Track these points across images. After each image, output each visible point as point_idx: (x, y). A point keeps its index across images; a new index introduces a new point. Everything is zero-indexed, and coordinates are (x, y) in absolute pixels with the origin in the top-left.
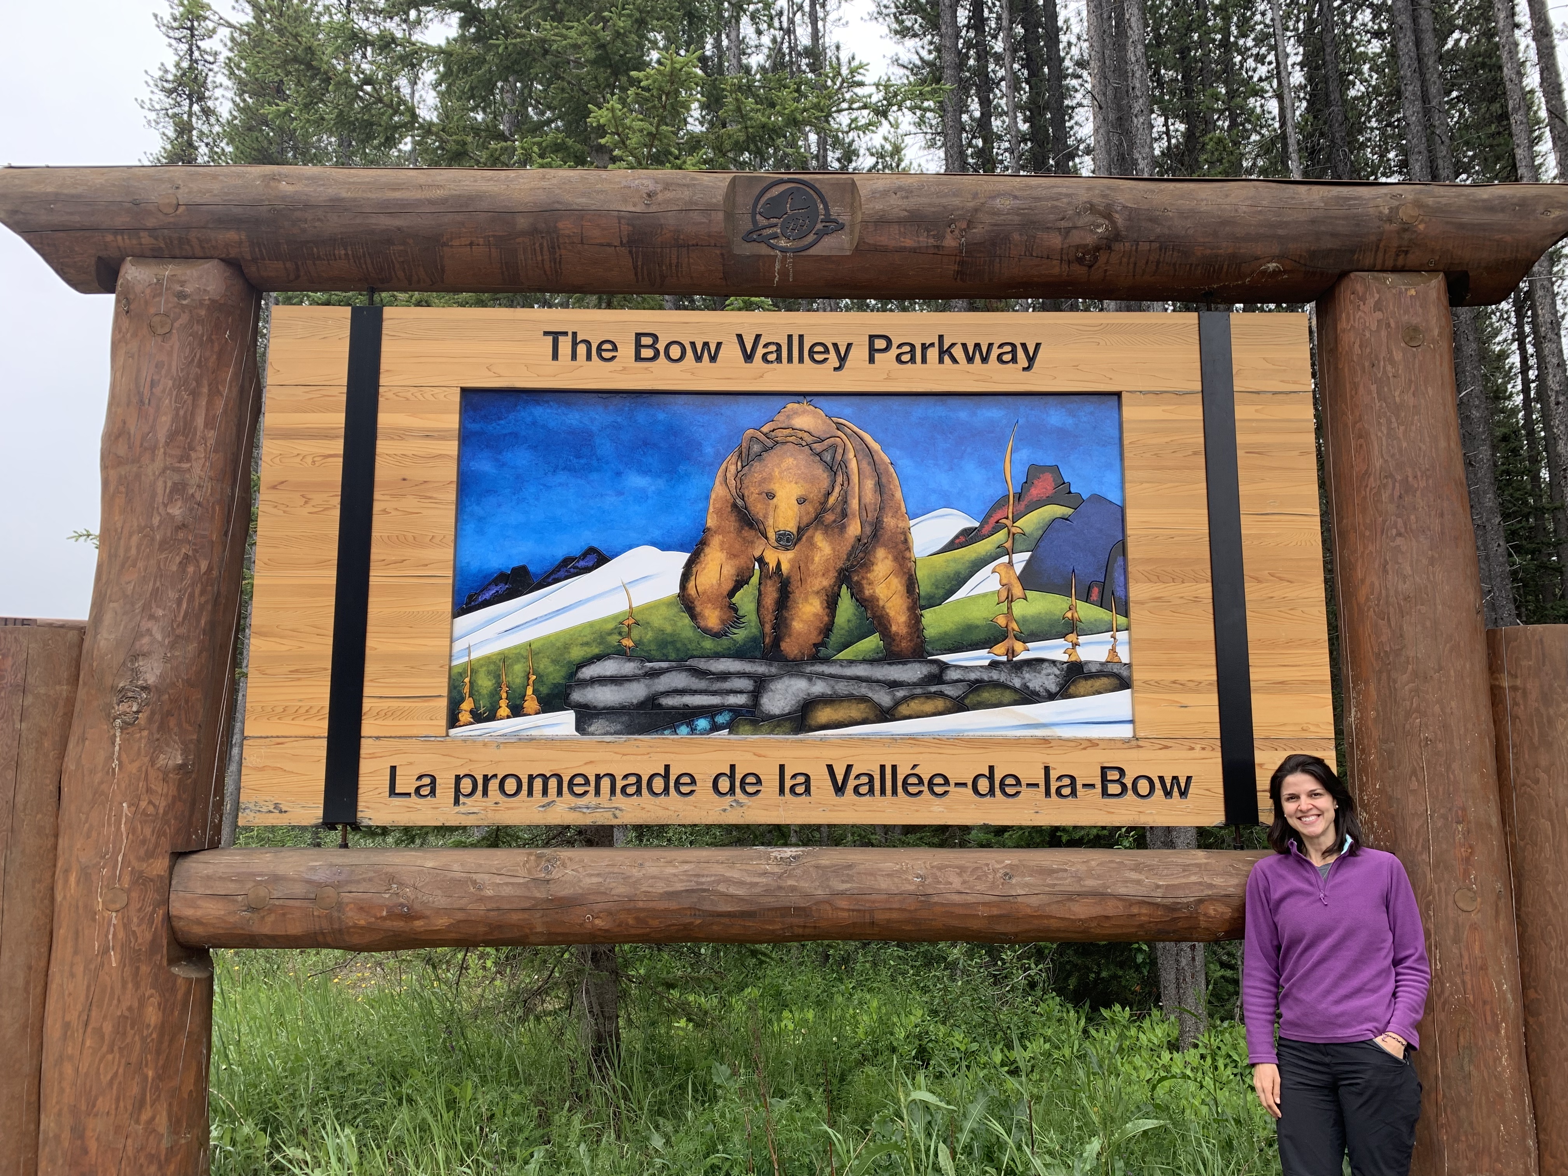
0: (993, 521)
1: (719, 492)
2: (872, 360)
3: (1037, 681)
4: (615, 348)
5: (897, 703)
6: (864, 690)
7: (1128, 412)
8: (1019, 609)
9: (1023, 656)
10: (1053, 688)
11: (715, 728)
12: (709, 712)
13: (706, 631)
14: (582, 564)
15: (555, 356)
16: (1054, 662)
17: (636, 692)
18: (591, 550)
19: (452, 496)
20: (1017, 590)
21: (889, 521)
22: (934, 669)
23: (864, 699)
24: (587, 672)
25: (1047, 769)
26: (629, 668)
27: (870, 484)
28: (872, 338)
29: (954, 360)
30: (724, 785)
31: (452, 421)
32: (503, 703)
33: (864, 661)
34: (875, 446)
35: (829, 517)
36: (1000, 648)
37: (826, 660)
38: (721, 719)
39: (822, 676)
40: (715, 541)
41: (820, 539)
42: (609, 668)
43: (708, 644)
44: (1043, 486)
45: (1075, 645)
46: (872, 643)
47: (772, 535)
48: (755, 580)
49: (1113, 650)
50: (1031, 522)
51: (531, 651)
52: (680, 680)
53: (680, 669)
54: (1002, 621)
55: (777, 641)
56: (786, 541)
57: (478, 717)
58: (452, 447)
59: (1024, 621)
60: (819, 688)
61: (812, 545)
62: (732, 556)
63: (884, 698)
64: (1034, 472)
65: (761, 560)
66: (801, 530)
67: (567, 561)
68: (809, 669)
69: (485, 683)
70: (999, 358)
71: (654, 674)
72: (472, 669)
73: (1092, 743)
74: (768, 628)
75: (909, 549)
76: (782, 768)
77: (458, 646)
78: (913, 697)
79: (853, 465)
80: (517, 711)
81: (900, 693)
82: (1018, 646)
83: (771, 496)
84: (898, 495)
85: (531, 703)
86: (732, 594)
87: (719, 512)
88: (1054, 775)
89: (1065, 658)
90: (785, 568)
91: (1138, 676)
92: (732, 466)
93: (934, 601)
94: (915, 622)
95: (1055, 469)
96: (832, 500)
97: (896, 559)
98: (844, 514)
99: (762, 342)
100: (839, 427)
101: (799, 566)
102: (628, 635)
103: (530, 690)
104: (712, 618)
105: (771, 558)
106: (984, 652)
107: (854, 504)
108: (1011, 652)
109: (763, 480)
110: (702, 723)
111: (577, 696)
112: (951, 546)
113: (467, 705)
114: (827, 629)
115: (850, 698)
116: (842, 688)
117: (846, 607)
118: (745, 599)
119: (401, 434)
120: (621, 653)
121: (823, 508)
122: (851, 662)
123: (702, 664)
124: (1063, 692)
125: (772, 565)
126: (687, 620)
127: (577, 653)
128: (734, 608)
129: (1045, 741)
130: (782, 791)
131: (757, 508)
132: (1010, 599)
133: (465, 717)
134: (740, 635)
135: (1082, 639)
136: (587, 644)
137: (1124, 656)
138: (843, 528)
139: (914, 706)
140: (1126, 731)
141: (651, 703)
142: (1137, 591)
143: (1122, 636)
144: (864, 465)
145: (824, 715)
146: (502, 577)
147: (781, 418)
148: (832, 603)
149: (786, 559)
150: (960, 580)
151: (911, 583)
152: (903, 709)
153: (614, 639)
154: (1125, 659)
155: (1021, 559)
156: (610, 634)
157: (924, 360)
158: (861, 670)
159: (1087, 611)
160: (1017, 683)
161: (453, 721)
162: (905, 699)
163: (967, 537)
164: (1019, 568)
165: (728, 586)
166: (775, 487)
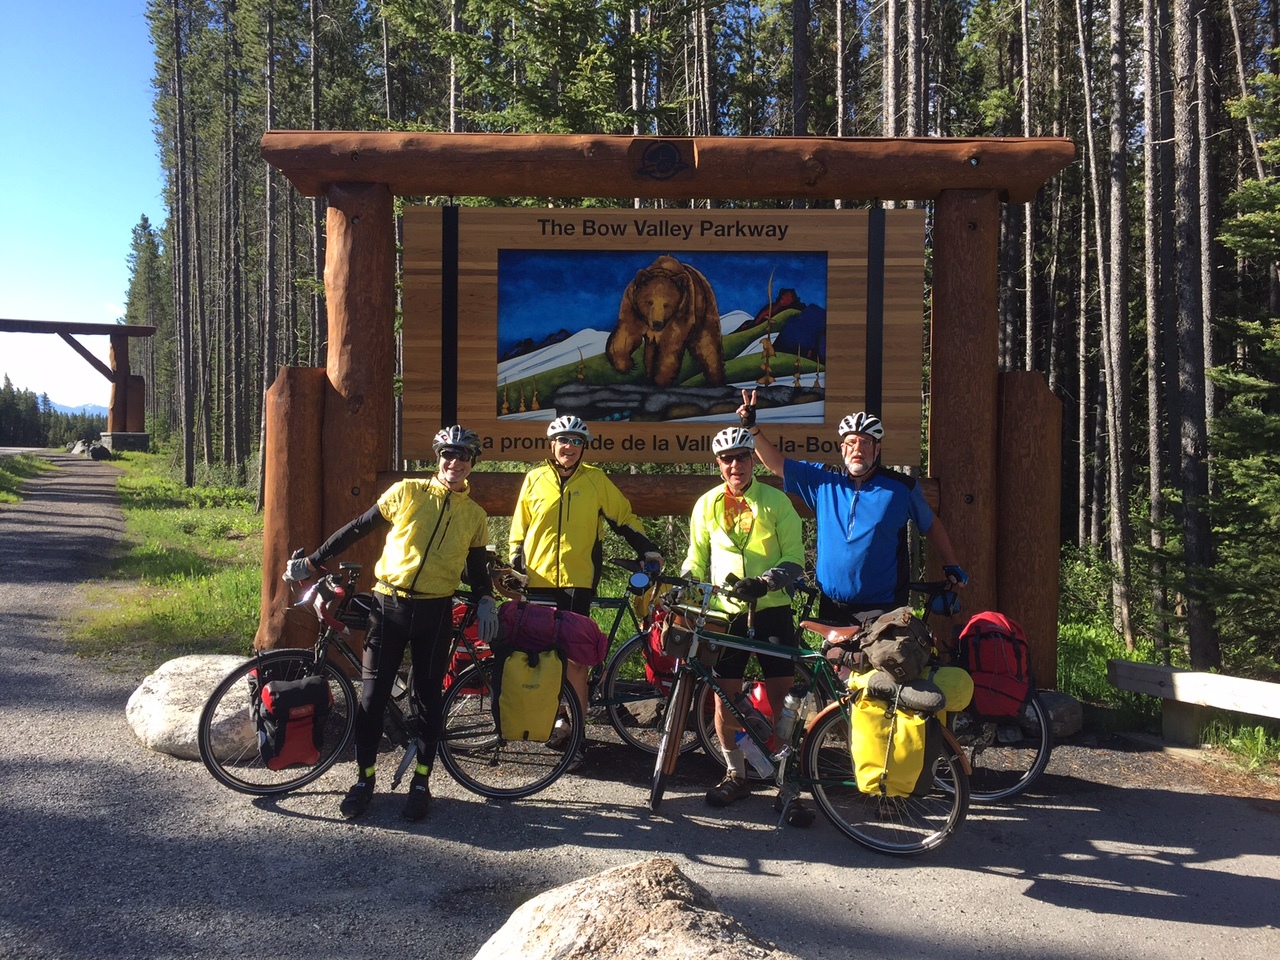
0: (761, 317)
1: (625, 301)
2: (702, 234)
3: (778, 397)
4: (573, 229)
5: (710, 408)
6: (695, 400)
7: (831, 262)
8: (772, 361)
9: (773, 384)
10: (786, 400)
11: (623, 418)
12: (620, 410)
13: (619, 371)
14: (558, 337)
15: (544, 233)
16: (788, 387)
17: (585, 400)
18: (562, 331)
19: (495, 303)
20: (772, 351)
21: (709, 317)
22: (729, 390)
23: (695, 405)
24: (563, 390)
25: (781, 438)
26: (582, 388)
27: (700, 298)
28: (703, 223)
29: (744, 235)
30: (627, 444)
31: (494, 266)
32: (522, 405)
33: (696, 386)
34: (704, 278)
35: (680, 315)
36: (762, 380)
37: (677, 386)
38: (625, 414)
39: (674, 393)
40: (623, 326)
41: (674, 325)
42: (572, 388)
43: (619, 377)
44: (787, 299)
45: (799, 379)
46: (699, 377)
47: (651, 323)
48: (643, 346)
49: (817, 382)
50: (780, 317)
51: (534, 380)
52: (605, 395)
53: (606, 389)
54: (763, 367)
55: (653, 375)
56: (657, 326)
57: (510, 411)
58: (494, 279)
59: (774, 367)
60: (673, 399)
61: (671, 329)
62: (631, 334)
63: (705, 405)
64: (783, 292)
65: (645, 336)
66: (666, 321)
67: (551, 335)
68: (668, 390)
69: (513, 395)
70: (767, 234)
71: (594, 392)
72: (508, 387)
73: (803, 426)
74: (649, 370)
75: (719, 330)
76: (655, 436)
77: (500, 377)
78: (718, 404)
79: (692, 287)
80: (529, 408)
81: (712, 402)
82: (771, 379)
83: (651, 303)
84: (714, 303)
85: (535, 405)
86: (631, 352)
87: (624, 312)
88: (784, 441)
89: (793, 385)
90: (657, 340)
91: (827, 394)
92: (631, 287)
93: (732, 356)
94: (721, 367)
95: (793, 291)
96: (681, 306)
97: (712, 336)
98: (687, 312)
99: (647, 224)
100: (686, 268)
101: (664, 339)
102: (581, 373)
103: (534, 399)
104: (621, 364)
105: (651, 335)
106: (754, 382)
107: (692, 308)
108: (767, 383)
109: (647, 295)
110: (617, 416)
111: (557, 402)
112: (740, 330)
113: (505, 405)
114: (677, 370)
115: (688, 404)
116: (684, 399)
117: (687, 359)
118: (637, 355)
119: (470, 272)
120: (577, 381)
121: (676, 311)
122: (689, 387)
123: (616, 387)
124: (791, 402)
125: (651, 339)
126: (609, 366)
127: (556, 381)
128: (632, 360)
129: (781, 425)
130: (655, 449)
131: (644, 310)
132: (768, 356)
133: (505, 411)
134: (635, 373)
135: (802, 376)
136: (561, 377)
137: (822, 384)
138: (686, 320)
139: (719, 408)
140: (820, 420)
141: (592, 405)
142: (830, 352)
143: (821, 374)
144: (698, 288)
145: (676, 412)
146: (519, 343)
147: (656, 263)
148: (680, 357)
149: (658, 335)
150: (744, 346)
151: (719, 347)
152: (714, 410)
153: (574, 375)
154: (822, 386)
155: (774, 336)
156: (572, 372)
157: (729, 235)
158: (693, 391)
159: (804, 362)
160: (769, 397)
161: (499, 413)
162: (714, 405)
163: (747, 325)
164: (773, 341)
165: (629, 349)
166: (653, 299)
